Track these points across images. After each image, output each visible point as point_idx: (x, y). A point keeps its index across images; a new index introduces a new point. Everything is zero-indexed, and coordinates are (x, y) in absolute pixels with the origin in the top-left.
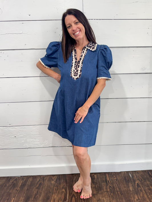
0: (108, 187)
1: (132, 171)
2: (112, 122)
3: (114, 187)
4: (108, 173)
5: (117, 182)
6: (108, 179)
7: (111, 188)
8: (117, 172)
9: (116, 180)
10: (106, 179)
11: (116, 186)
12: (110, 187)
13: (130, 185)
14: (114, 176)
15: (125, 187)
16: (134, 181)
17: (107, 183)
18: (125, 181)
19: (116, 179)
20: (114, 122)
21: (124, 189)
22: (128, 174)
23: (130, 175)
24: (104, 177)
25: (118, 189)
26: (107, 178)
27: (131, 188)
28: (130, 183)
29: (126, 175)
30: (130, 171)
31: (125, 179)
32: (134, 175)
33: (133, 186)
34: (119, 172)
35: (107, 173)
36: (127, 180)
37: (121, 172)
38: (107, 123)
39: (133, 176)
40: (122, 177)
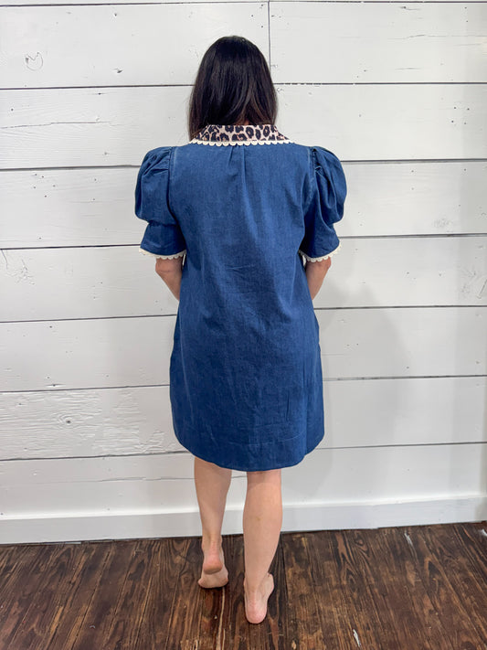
0: (343, 573)
1: (413, 527)
2: (353, 379)
3: (360, 575)
4: (342, 531)
5: (369, 559)
6: (342, 549)
7: (351, 577)
8: (369, 530)
9: (367, 552)
10: (336, 551)
12: (349, 573)
13: (409, 567)
14: (361, 543)
15: (393, 574)
16: (421, 556)
17: (339, 561)
18: (392, 556)
19: (364, 548)
20: (358, 379)
21: (391, 579)
22: (402, 535)
23: (408, 538)
24: (331, 543)
25: (372, 579)
26: (339, 547)
27: (412, 578)
28: (407, 562)
29: (395, 539)
30: (407, 527)
31: (395, 552)
32: (420, 536)
33: (416, 570)
34: (374, 530)
35: (338, 531)
36: (399, 552)
37: (380, 529)
38: (339, 379)
39: (416, 542)
40: (384, 543)
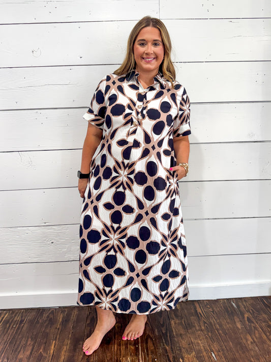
0: (202, 324)
1: (235, 298)
2: (203, 219)
3: (211, 323)
4: (197, 301)
5: (215, 316)
6: (199, 310)
7: (206, 325)
8: (212, 300)
9: (213, 312)
10: (196, 311)
11: (214, 322)
12: (205, 323)
13: (237, 320)
14: (209, 307)
15: (228, 323)
16: (242, 314)
17: (198, 317)
18: (226, 313)
19: (211, 310)
20: (206, 219)
21: (228, 326)
22: (230, 303)
23: (234, 304)
24: (192, 307)
25: (218, 326)
26: (197, 309)
27: (239, 325)
28: (235, 317)
29: (227, 305)
30: (233, 299)
31: (228, 311)
32: (240, 304)
33: (241, 322)
34: (215, 300)
35: (195, 301)
36: (230, 312)
37: (218, 299)
39: (238, 306)
40: (221, 307)
